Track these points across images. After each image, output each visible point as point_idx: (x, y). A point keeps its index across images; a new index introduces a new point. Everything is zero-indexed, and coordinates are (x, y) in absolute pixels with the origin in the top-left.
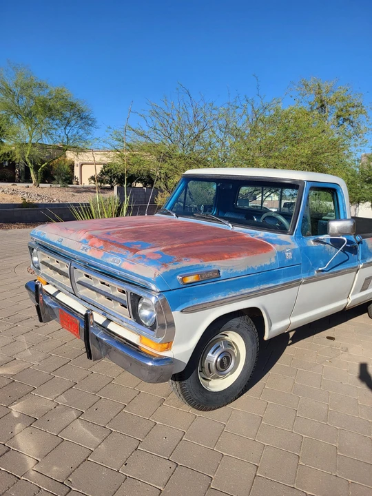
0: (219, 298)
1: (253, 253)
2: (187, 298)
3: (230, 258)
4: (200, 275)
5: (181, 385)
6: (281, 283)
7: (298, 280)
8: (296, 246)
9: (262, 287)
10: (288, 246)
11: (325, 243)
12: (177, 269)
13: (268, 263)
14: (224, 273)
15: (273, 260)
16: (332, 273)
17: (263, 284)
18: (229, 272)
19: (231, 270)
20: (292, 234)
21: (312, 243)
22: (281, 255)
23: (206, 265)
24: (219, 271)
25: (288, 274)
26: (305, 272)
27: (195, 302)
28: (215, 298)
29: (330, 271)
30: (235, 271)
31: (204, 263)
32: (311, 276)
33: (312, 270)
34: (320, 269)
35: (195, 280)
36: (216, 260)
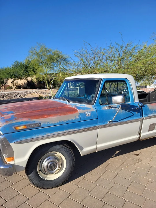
0: (39, 136)
1: (64, 114)
2: (18, 137)
3: (48, 117)
4: (27, 126)
5: (28, 177)
6: (83, 128)
7: (96, 127)
8: (95, 110)
9: (69, 130)
10: (88, 110)
11: (115, 108)
12: (13, 123)
13: (74, 119)
14: (43, 124)
15: (77, 117)
16: (120, 122)
17: (70, 129)
18: (46, 124)
19: (48, 123)
20: (93, 104)
21: (106, 108)
22: (83, 114)
23: (32, 121)
24: (40, 124)
25: (88, 124)
26: (101, 122)
27: (24, 139)
28: (36, 136)
29: (119, 121)
30: (50, 123)
31: (30, 120)
32: (105, 124)
33: (106, 121)
34: (111, 121)
35: (23, 128)
36: (39, 118)
